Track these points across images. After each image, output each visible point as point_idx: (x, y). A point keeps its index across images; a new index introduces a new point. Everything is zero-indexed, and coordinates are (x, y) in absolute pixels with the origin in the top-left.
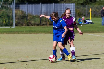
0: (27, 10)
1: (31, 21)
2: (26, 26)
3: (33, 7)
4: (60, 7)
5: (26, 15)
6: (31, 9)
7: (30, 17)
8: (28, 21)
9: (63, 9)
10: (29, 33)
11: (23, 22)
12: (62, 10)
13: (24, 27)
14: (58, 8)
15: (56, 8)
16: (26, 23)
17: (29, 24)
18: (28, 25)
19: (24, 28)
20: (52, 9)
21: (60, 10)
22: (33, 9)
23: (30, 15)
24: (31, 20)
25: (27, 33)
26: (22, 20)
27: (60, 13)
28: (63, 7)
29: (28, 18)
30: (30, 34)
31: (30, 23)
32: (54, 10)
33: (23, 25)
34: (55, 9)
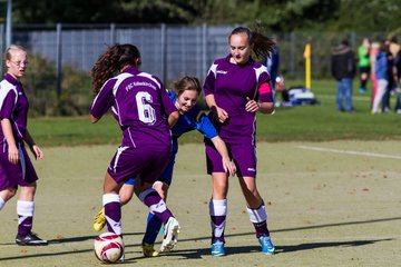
0: (60, 55)
1: (74, 97)
2: (54, 115)
3: (84, 42)
4: (188, 41)
5: (57, 73)
6: (73, 50)
7: (72, 79)
8: (62, 97)
9: (198, 49)
10: (67, 145)
11: (44, 98)
12: (194, 53)
13: (46, 118)
14: (180, 44)
15: (173, 44)
16: (56, 104)
17: (68, 108)
18: (64, 113)
19: (48, 122)
20: (157, 49)
21: (186, 53)
22: (83, 49)
23: (71, 73)
24: (75, 92)
25: (60, 145)
26: (39, 92)
27: (187, 62)
28: (198, 40)
29: (65, 85)
30: (73, 146)
31: (71, 104)
32: (165, 53)
33: (43, 113)
34: (169, 49)
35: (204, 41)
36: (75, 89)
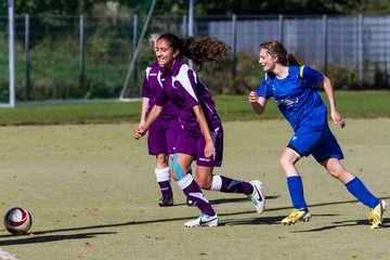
0: (235, 42)
1: (247, 78)
2: (230, 94)
3: (256, 30)
4: (346, 30)
5: (232, 58)
6: (246, 36)
7: (245, 62)
8: (237, 79)
9: (355, 37)
10: (241, 120)
11: (221, 80)
12: (351, 40)
13: (223, 96)
14: (339, 33)
15: (333, 33)
16: (231, 84)
17: (242, 88)
18: (238, 92)
19: (225, 100)
20: (319, 37)
21: (344, 40)
22: (255, 37)
23: (245, 58)
24: (248, 74)
25: (234, 120)
26: (217, 74)
27: (345, 48)
28: (355, 29)
29: (239, 68)
30: (246, 120)
31: (245, 84)
32: (326, 40)
33: (220, 92)
34: (330, 37)
35: (360, 29)
36: (248, 72)
